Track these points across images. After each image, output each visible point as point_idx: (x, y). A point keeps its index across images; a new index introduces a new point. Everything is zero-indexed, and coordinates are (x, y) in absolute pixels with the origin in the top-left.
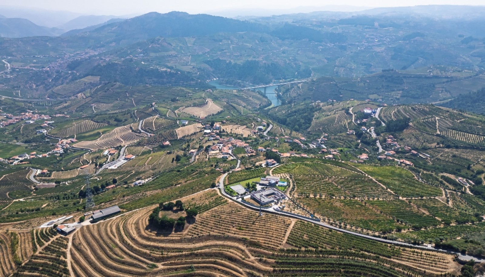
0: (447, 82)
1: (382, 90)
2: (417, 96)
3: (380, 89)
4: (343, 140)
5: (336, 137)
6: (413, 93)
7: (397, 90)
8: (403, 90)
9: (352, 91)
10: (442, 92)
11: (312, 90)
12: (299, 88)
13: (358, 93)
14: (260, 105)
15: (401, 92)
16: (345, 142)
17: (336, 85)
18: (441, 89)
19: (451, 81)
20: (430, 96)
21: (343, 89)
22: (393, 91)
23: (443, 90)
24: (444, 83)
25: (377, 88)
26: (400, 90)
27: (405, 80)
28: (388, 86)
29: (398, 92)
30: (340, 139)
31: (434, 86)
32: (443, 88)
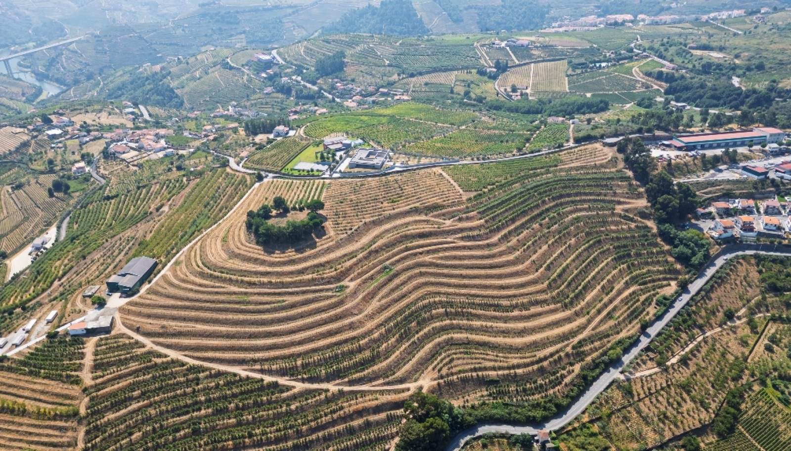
0: (293, 13)
1: (215, 37)
2: (267, 39)
3: (211, 35)
4: (267, 103)
5: (253, 102)
6: (260, 34)
7: (238, 34)
8: (244, 32)
9: (171, 44)
10: (294, 29)
11: (106, 53)
12: (76, 52)
13: (183, 46)
14: (23, 94)
15: (243, 36)
16: (273, 105)
17: (141, 38)
18: (291, 25)
19: (297, 11)
20: (283, 37)
21: (156, 43)
22: (232, 36)
23: (294, 26)
24: (290, 15)
25: (206, 35)
26: (241, 33)
27: (240, 17)
28: (220, 29)
29: (239, 36)
30: (262, 104)
31: (281, 21)
32: (293, 22)
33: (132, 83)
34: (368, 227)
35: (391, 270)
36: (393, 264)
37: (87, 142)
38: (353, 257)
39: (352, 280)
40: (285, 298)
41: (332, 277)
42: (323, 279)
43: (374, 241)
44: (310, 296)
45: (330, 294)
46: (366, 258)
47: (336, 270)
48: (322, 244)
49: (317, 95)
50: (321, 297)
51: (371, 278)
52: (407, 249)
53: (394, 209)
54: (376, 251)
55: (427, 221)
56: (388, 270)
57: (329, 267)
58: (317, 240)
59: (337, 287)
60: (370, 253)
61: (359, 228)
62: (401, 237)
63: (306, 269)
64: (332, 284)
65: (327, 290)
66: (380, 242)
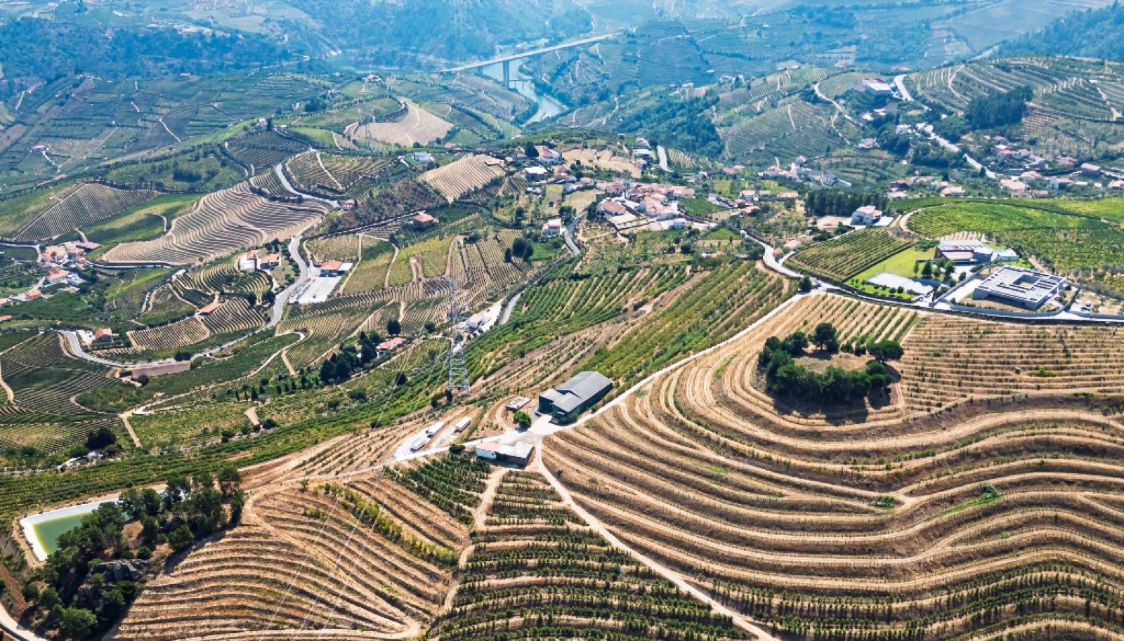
0: (956, 13)
1: (806, 47)
2: (894, 56)
3: (801, 44)
4: (857, 165)
5: (834, 160)
6: (883, 48)
7: (844, 44)
8: (857, 42)
9: (733, 55)
10: (948, 42)
11: (635, 62)
12: (597, 57)
13: (750, 59)
14: (514, 112)
15: (854, 48)
16: (866, 169)
17: (692, 41)
18: (945, 34)
19: (964, 10)
20: (923, 53)
21: (712, 53)
22: (835, 46)
23: (949, 37)
24: (948, 17)
25: (792, 44)
26: (850, 44)
27: (857, 17)
28: (819, 35)
29: (847, 49)
30: (848, 166)
31: (928, 28)
32: (949, 29)
33: (658, 111)
34: (973, 409)
35: (995, 496)
36: (1002, 487)
37: (573, 191)
38: (927, 455)
39: (911, 494)
40: (784, 491)
41: (876, 479)
42: (859, 477)
43: (977, 437)
44: (829, 500)
45: (864, 506)
46: (951, 462)
47: (888, 468)
48: (877, 418)
49: (954, 161)
50: (847, 506)
51: (951, 500)
52: (1042, 467)
53: (1039, 388)
54: (977, 456)
55: (1104, 427)
56: (989, 495)
57: (877, 460)
58: (871, 409)
59: (880, 499)
60: (963, 456)
61: (956, 406)
62: (1037, 441)
63: (837, 453)
64: (872, 490)
65: (861, 498)
66: (990, 442)
